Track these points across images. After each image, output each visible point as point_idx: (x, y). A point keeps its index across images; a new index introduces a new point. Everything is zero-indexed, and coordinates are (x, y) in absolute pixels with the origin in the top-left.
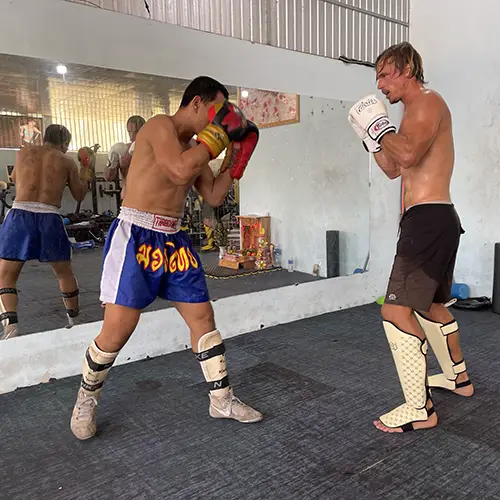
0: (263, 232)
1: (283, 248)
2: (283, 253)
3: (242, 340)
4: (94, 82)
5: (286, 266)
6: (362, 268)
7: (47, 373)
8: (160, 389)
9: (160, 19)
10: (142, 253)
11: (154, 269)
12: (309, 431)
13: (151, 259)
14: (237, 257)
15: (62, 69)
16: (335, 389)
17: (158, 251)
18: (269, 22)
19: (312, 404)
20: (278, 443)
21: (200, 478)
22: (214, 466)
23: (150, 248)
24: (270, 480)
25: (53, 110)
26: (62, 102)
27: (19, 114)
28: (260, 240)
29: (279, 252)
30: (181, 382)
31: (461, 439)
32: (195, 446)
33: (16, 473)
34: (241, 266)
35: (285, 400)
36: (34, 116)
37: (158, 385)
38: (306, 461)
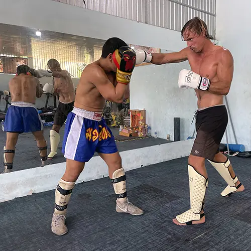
0: (142, 118)
1: (152, 126)
2: (152, 128)
3: (132, 173)
4: (54, 41)
5: (153, 135)
6: (192, 136)
7: (31, 190)
8: (91, 198)
9: (91, 8)
10: (88, 132)
11: (94, 140)
12: (166, 219)
13: (92, 135)
14: (129, 131)
15: (38, 34)
16: (179, 198)
17: (96, 131)
18: (146, 12)
19: (168, 205)
20: (151, 225)
21: (112, 244)
22: (119, 238)
23: (92, 130)
24: (147, 244)
25: (33, 54)
26: (38, 51)
27: (16, 57)
28: (140, 122)
29: (150, 128)
30: (101, 194)
31: (243, 222)
32: (109, 227)
33: (16, 242)
34: (130, 135)
35: (154, 203)
36: (24, 57)
37: (89, 196)
38: (166, 234)
